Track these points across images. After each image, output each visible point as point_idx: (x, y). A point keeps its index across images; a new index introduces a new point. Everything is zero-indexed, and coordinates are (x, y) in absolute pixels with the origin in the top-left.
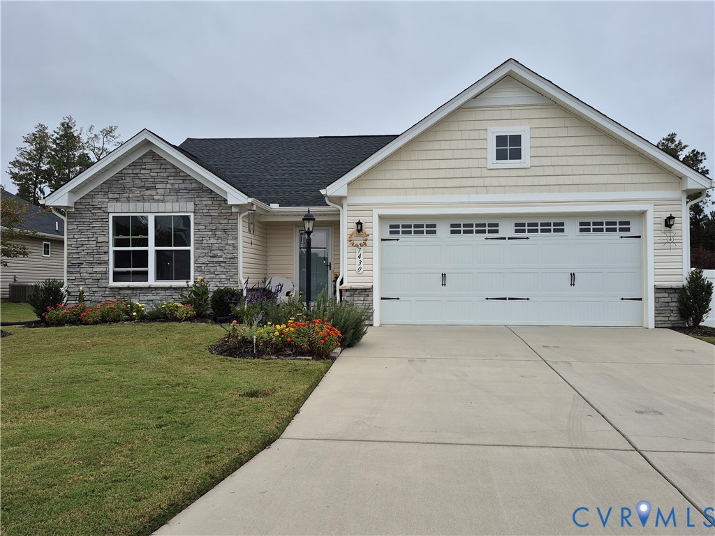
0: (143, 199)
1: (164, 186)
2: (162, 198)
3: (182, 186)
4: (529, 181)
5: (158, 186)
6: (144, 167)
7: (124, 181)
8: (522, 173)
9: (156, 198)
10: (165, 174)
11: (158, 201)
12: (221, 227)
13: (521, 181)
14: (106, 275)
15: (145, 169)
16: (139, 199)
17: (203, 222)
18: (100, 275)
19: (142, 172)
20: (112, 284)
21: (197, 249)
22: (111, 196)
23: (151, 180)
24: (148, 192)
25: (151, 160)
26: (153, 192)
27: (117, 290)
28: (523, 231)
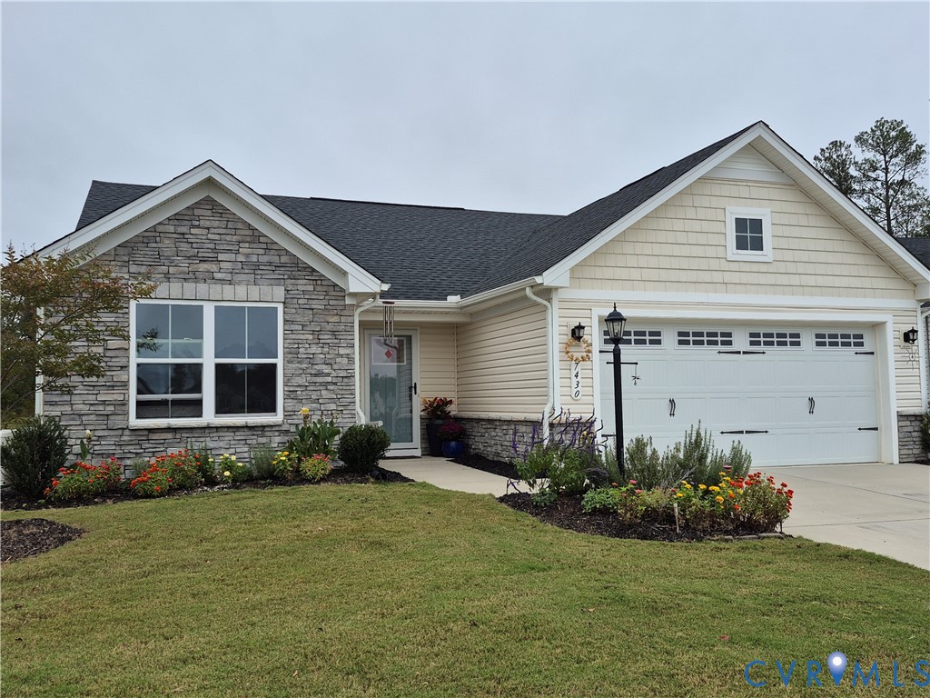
0: (193, 277)
1: (232, 257)
2: (229, 277)
3: (265, 259)
4: (771, 279)
5: (221, 257)
6: (197, 223)
7: (159, 245)
8: (764, 268)
9: (218, 276)
10: (235, 238)
11: (221, 281)
12: (329, 327)
13: (762, 279)
14: (123, 408)
15: (198, 227)
16: (187, 276)
17: (298, 318)
18: (112, 408)
19: (193, 231)
20: (134, 422)
21: (289, 362)
22: (133, 269)
23: (209, 246)
24: (203, 267)
25: (209, 213)
26: (213, 267)
27: (146, 433)
28: (758, 343)
